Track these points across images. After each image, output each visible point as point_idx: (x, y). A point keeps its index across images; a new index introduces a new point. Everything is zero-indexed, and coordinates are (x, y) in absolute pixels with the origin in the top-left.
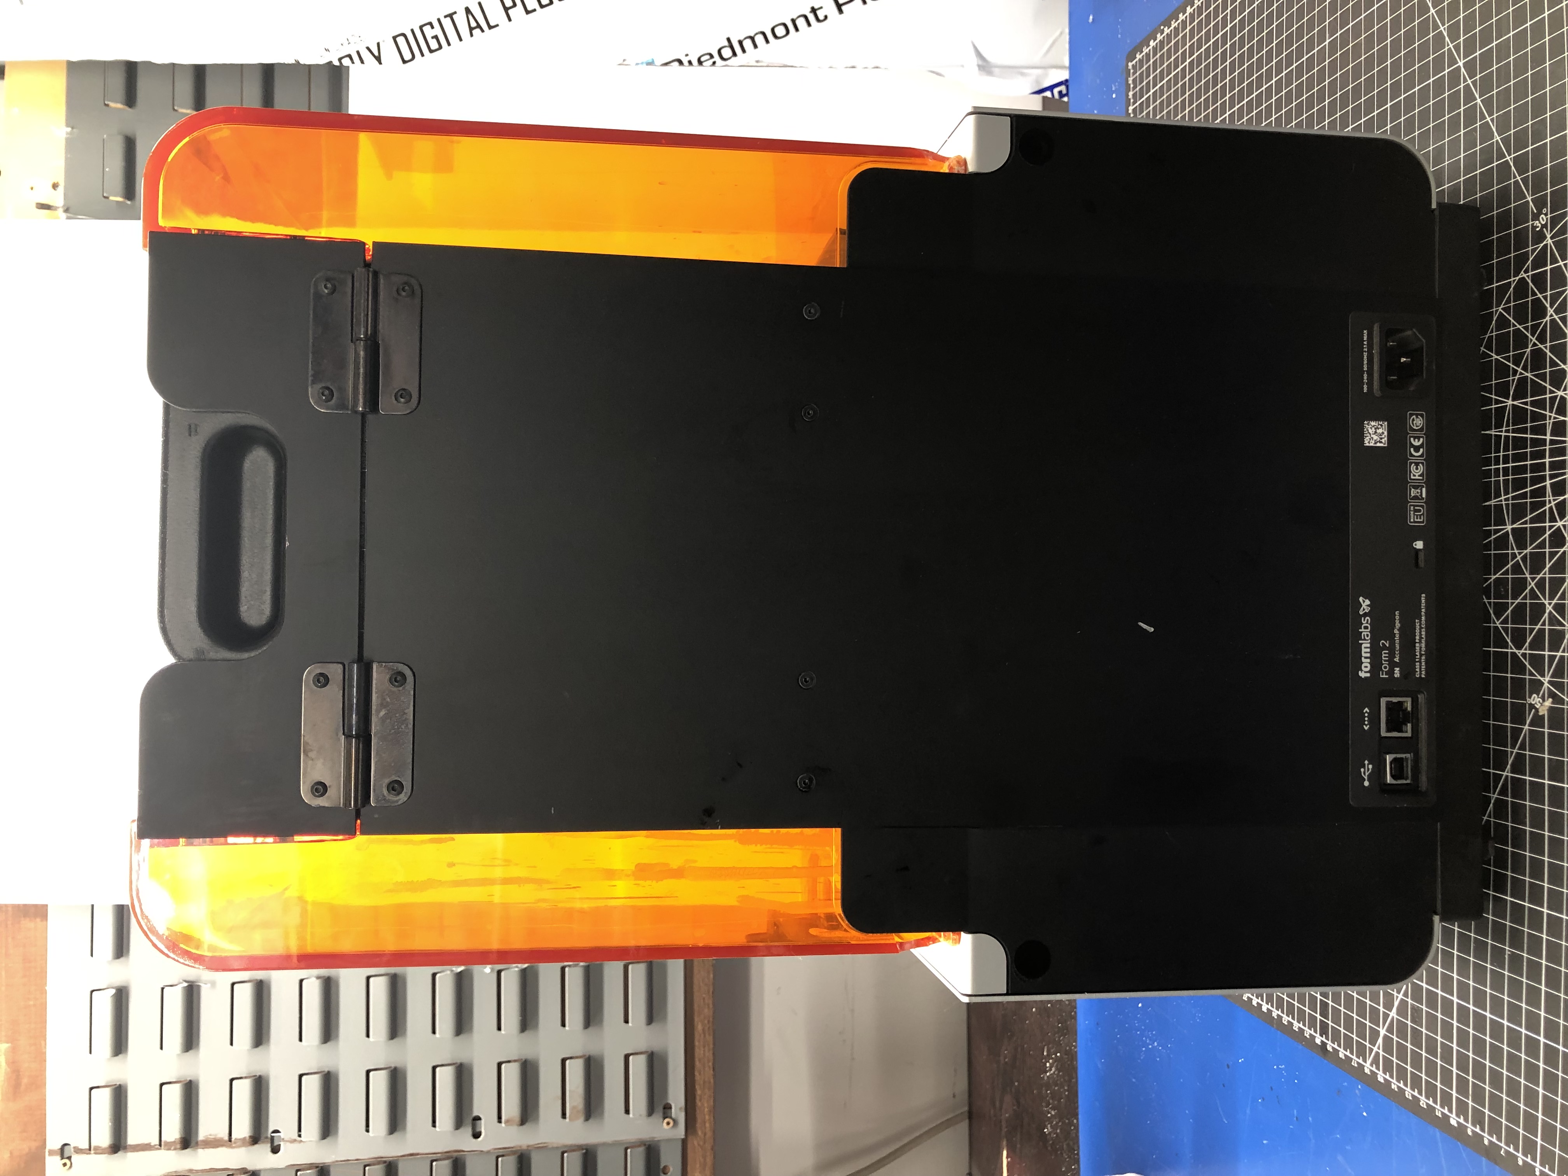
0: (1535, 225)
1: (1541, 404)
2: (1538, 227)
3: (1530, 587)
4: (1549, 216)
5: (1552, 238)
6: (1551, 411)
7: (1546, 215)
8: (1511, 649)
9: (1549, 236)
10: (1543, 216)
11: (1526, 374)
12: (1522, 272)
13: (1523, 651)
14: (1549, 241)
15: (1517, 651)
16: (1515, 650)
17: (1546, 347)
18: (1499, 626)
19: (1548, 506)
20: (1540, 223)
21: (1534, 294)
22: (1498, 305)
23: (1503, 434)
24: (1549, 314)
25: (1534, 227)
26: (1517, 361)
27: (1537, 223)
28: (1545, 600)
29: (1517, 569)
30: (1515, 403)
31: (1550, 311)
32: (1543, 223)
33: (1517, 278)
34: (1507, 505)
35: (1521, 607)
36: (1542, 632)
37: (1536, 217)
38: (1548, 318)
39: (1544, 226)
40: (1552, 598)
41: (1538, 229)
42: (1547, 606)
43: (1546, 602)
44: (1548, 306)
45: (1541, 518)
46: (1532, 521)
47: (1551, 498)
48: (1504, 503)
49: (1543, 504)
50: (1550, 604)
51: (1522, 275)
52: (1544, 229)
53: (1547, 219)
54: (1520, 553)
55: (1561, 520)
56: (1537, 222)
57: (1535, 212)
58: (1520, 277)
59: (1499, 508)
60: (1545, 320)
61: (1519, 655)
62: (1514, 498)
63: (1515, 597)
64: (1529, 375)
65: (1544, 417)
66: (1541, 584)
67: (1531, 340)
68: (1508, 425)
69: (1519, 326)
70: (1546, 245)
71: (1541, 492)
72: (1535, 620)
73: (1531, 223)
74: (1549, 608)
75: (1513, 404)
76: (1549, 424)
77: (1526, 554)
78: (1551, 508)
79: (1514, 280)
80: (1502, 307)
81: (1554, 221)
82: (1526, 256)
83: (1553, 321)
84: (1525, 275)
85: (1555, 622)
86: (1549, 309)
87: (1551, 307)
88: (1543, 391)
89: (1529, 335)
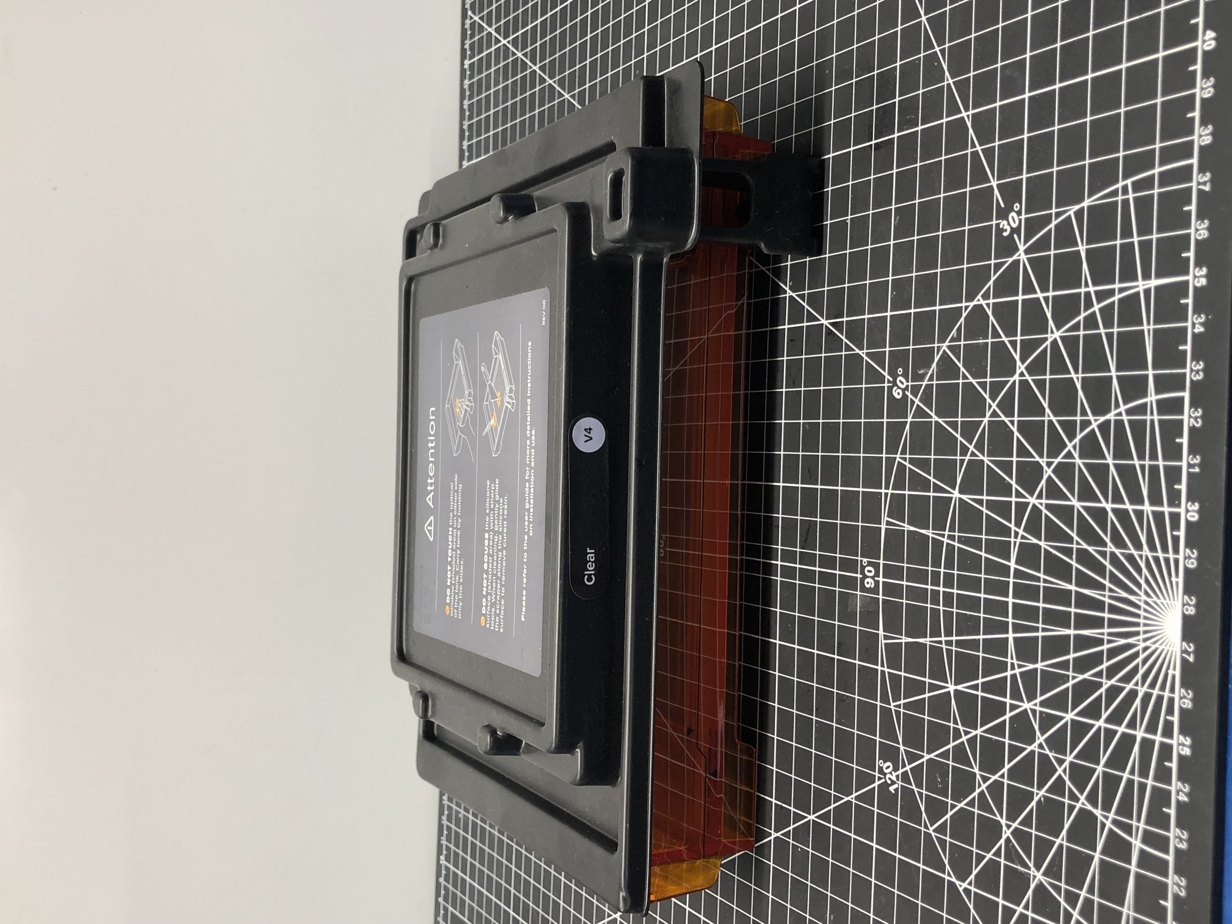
0: (1001, 226)
1: (1003, 509)
2: (1006, 230)
3: (980, 789)
4: (1023, 217)
5: (1027, 252)
6: (1018, 525)
7: (1019, 213)
8: (949, 876)
9: (1022, 248)
10: (1013, 214)
11: (981, 457)
12: (979, 297)
13: (965, 885)
14: (1021, 256)
15: (957, 883)
16: (954, 880)
17: (1012, 422)
18: (933, 834)
19: (1009, 673)
20: (1009, 224)
21: (996, 334)
22: (942, 340)
23: (946, 540)
24: (1018, 372)
25: (1000, 231)
26: (969, 431)
27: (1003, 224)
28: (1002, 817)
29: (960, 754)
30: (964, 497)
31: (1021, 367)
32: (1015, 226)
33: (972, 304)
34: (949, 652)
35: (964, 817)
36: (993, 865)
37: (1003, 214)
38: (1016, 377)
39: (1017, 231)
40: (1012, 817)
41: (1005, 234)
42: (1004, 828)
43: (1003, 822)
44: (1017, 357)
45: (998, 687)
46: (986, 687)
47: (1015, 661)
48: (944, 646)
49: (1003, 667)
50: (1009, 827)
51: (979, 300)
52: (1015, 236)
53: (1020, 220)
54: (966, 733)
55: (1030, 700)
56: (1005, 222)
57: (1003, 206)
58: (975, 302)
59: (936, 651)
60: (1012, 380)
61: (961, 889)
62: (959, 643)
63: (957, 798)
64: (986, 459)
65: (1007, 531)
66: (995, 789)
67: (990, 406)
68: (952, 529)
69: (971, 380)
70: (1017, 262)
71: (1001, 647)
72: (986, 844)
73: (994, 222)
74: (1007, 833)
75: (960, 499)
76: (1015, 542)
77: (976, 736)
78: (1014, 677)
79: (966, 306)
80: (947, 343)
81: (1032, 226)
82: (985, 273)
83: (1024, 384)
84: (983, 303)
85: (1014, 857)
86: (1019, 363)
87: (1023, 361)
88: (1007, 490)
89: (987, 397)
